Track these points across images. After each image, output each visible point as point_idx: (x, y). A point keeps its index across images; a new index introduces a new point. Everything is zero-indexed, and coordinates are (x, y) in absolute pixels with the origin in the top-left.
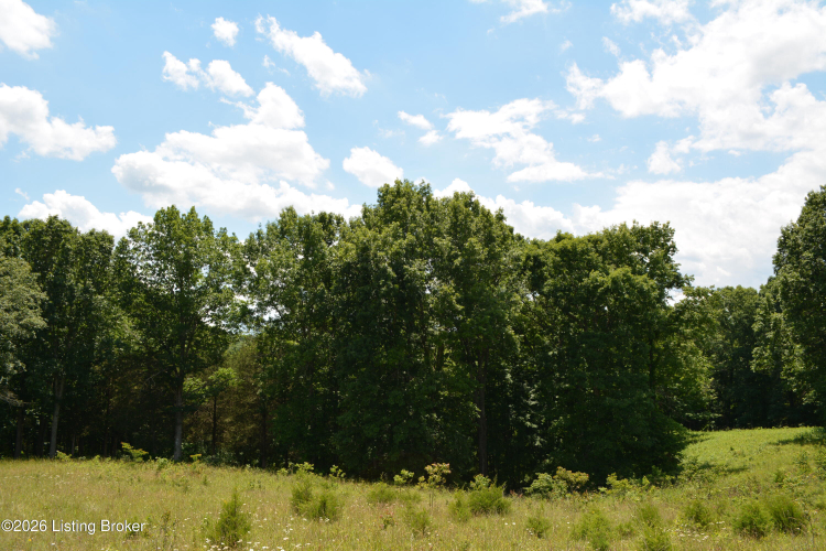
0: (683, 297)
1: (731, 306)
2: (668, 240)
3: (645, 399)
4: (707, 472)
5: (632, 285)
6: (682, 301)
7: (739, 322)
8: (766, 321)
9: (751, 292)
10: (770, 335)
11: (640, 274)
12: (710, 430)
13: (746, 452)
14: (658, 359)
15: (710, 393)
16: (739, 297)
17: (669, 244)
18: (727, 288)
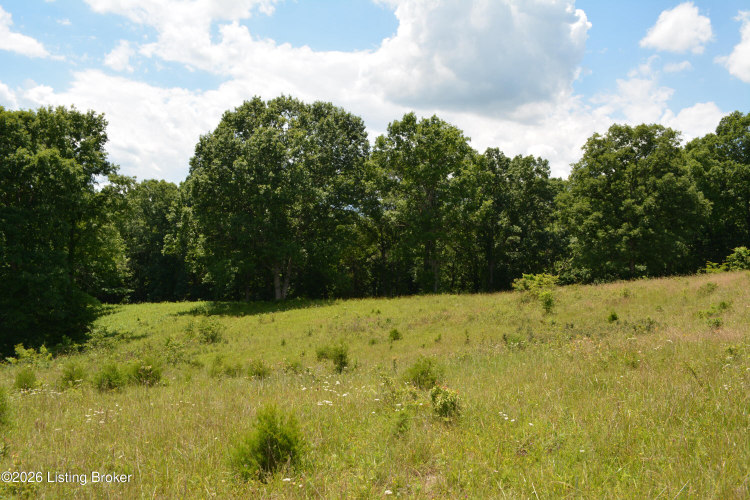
0: (108, 183)
1: (154, 197)
2: (100, 130)
3: (61, 274)
4: (111, 340)
5: (59, 167)
6: (107, 187)
7: (160, 211)
8: (178, 212)
9: (172, 187)
10: (180, 225)
11: (69, 156)
12: (125, 303)
13: (149, 322)
14: (79, 238)
15: (125, 271)
16: (161, 190)
17: (102, 133)
18: (153, 181)
